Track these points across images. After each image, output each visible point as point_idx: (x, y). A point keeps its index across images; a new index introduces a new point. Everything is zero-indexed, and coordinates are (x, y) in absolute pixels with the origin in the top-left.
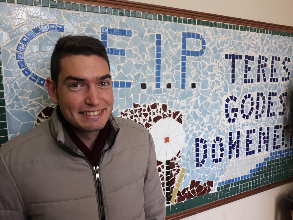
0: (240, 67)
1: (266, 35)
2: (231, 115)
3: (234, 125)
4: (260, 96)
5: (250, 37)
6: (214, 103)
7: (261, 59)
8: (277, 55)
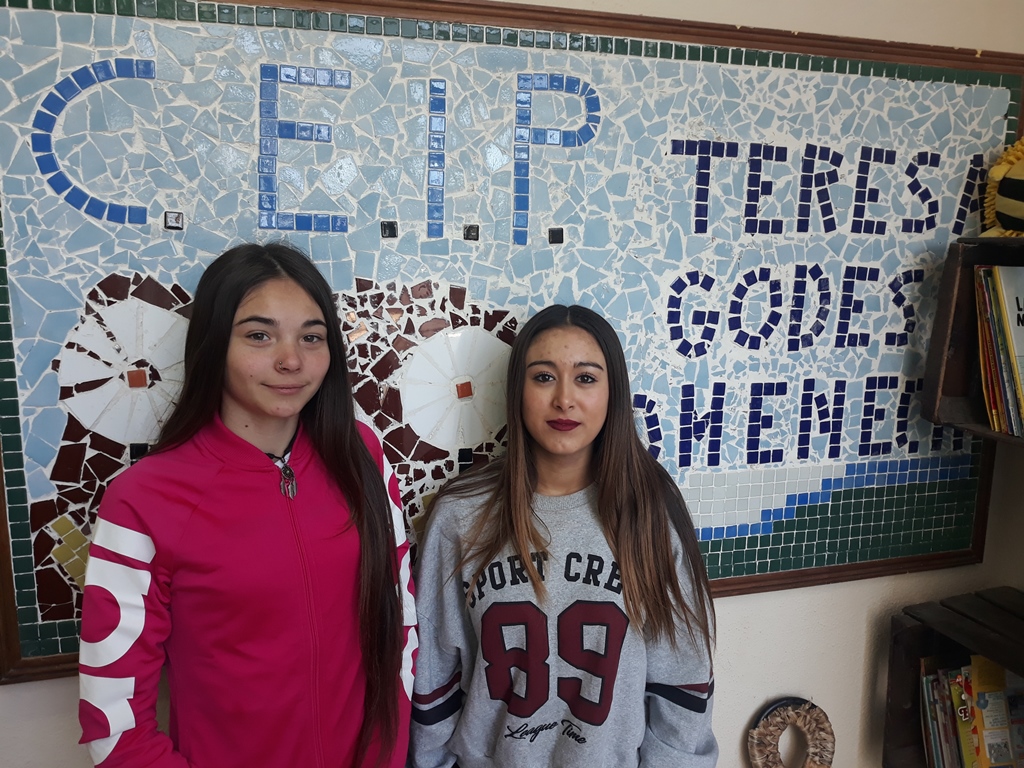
0: (729, 180)
1: (837, 78)
2: (691, 332)
3: (704, 364)
4: (808, 278)
5: (773, 86)
6: (627, 291)
7: (817, 156)
8: (882, 143)
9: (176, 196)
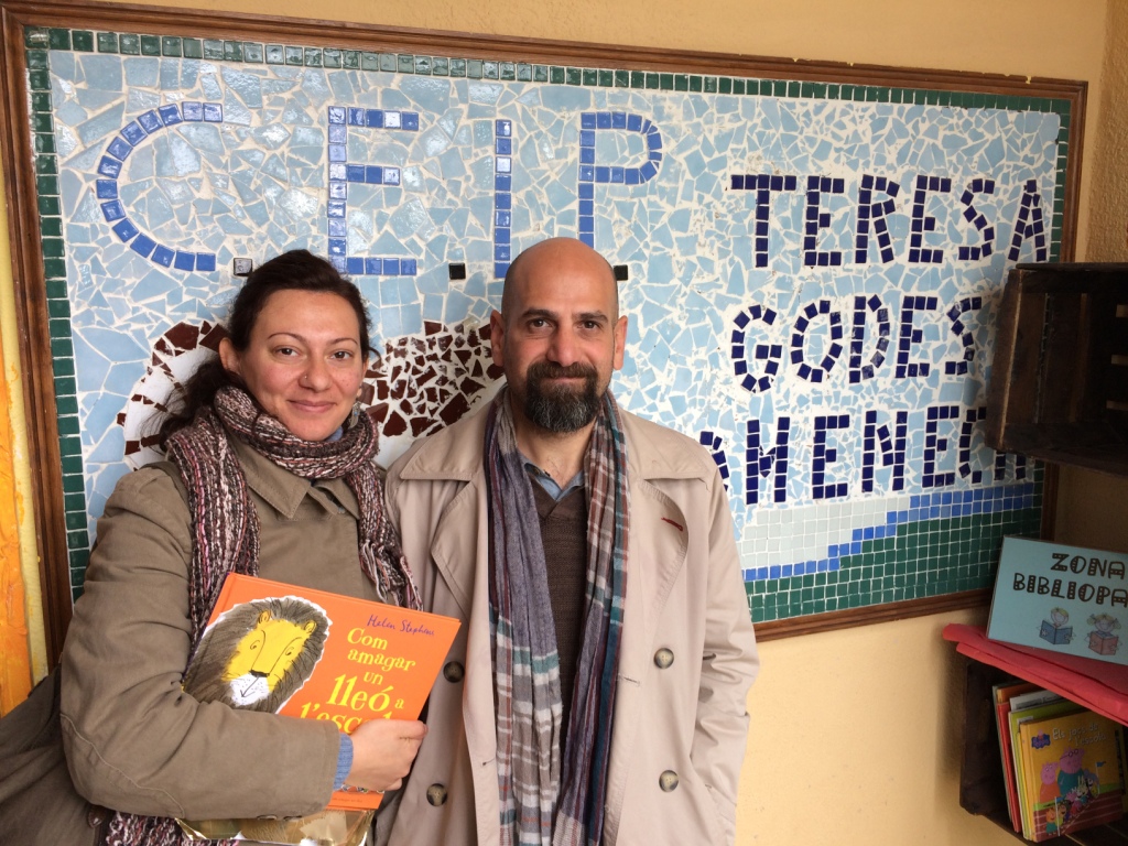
0: (788, 213)
1: (892, 107)
2: (754, 367)
3: (768, 399)
4: (868, 310)
5: (830, 118)
6: (691, 326)
7: (874, 186)
8: (937, 171)
9: (244, 242)
